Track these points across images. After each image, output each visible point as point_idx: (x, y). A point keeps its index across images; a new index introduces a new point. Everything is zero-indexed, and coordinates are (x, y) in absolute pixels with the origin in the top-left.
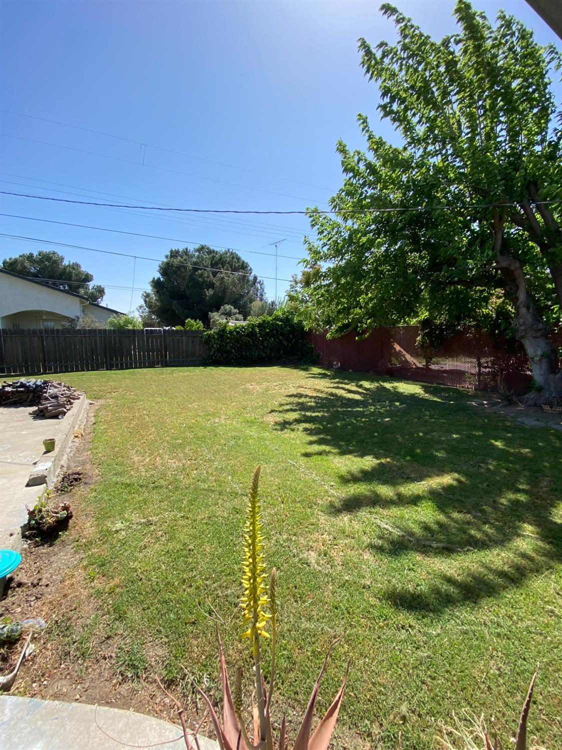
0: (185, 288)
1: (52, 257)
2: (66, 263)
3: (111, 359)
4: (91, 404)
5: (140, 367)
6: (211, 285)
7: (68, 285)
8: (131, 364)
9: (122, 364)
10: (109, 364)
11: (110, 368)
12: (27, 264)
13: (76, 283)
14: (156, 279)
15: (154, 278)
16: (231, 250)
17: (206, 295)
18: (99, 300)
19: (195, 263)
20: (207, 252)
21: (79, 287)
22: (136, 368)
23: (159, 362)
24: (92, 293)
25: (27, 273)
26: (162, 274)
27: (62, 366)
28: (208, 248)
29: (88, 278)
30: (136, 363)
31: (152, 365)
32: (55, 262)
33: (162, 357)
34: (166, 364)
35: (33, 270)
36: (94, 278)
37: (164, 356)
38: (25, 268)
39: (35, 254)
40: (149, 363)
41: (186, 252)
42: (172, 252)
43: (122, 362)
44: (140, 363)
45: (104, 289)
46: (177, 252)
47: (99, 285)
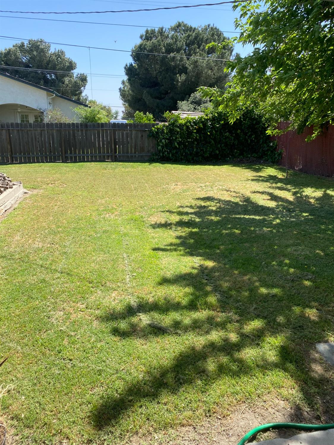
0: (157, 74)
1: (39, 45)
2: (52, 50)
3: (66, 152)
4: (25, 193)
5: (92, 161)
6: (184, 70)
7: (54, 74)
8: (84, 158)
9: (75, 157)
10: (64, 157)
11: (65, 161)
12: (19, 54)
13: (61, 72)
14: (128, 65)
15: (127, 65)
16: (211, 26)
17: (178, 81)
18: (82, 88)
19: (169, 45)
20: (184, 31)
21: (64, 76)
22: (88, 161)
23: (109, 156)
24: (76, 82)
25: (20, 63)
26: (134, 58)
27: (26, 157)
28: (185, 26)
29: (71, 66)
30: (88, 157)
31: (102, 160)
32: (42, 51)
33: (111, 151)
34: (115, 159)
35: (24, 60)
36: (77, 66)
37: (113, 150)
38: (17, 58)
39: (26, 43)
40: (100, 157)
41: (161, 32)
42: (147, 32)
43: (75, 155)
44: (92, 157)
45: (86, 77)
46: (153, 32)
47: (82, 73)
